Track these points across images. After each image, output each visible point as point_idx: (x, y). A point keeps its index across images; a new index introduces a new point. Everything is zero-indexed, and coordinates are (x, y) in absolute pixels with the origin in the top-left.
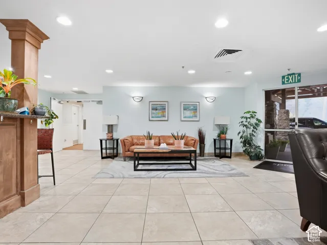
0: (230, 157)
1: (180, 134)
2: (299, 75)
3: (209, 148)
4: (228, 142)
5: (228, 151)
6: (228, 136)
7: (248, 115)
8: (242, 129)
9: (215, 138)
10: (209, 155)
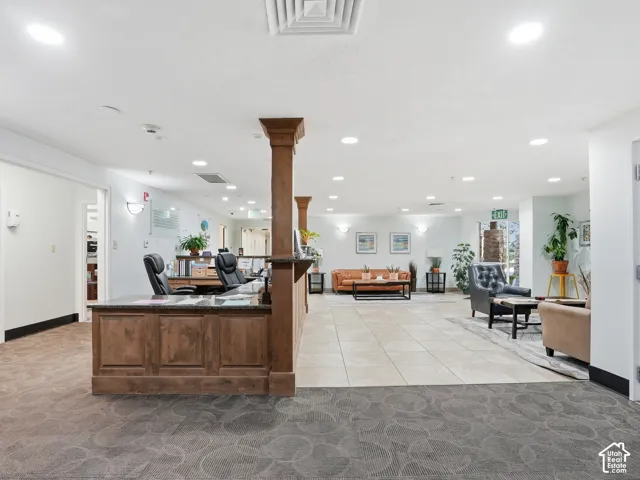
0: (443, 292)
1: (395, 268)
2: (506, 212)
3: (421, 282)
4: (442, 276)
5: (441, 286)
6: (441, 270)
7: (461, 248)
8: (456, 262)
9: (428, 271)
10: (421, 290)
